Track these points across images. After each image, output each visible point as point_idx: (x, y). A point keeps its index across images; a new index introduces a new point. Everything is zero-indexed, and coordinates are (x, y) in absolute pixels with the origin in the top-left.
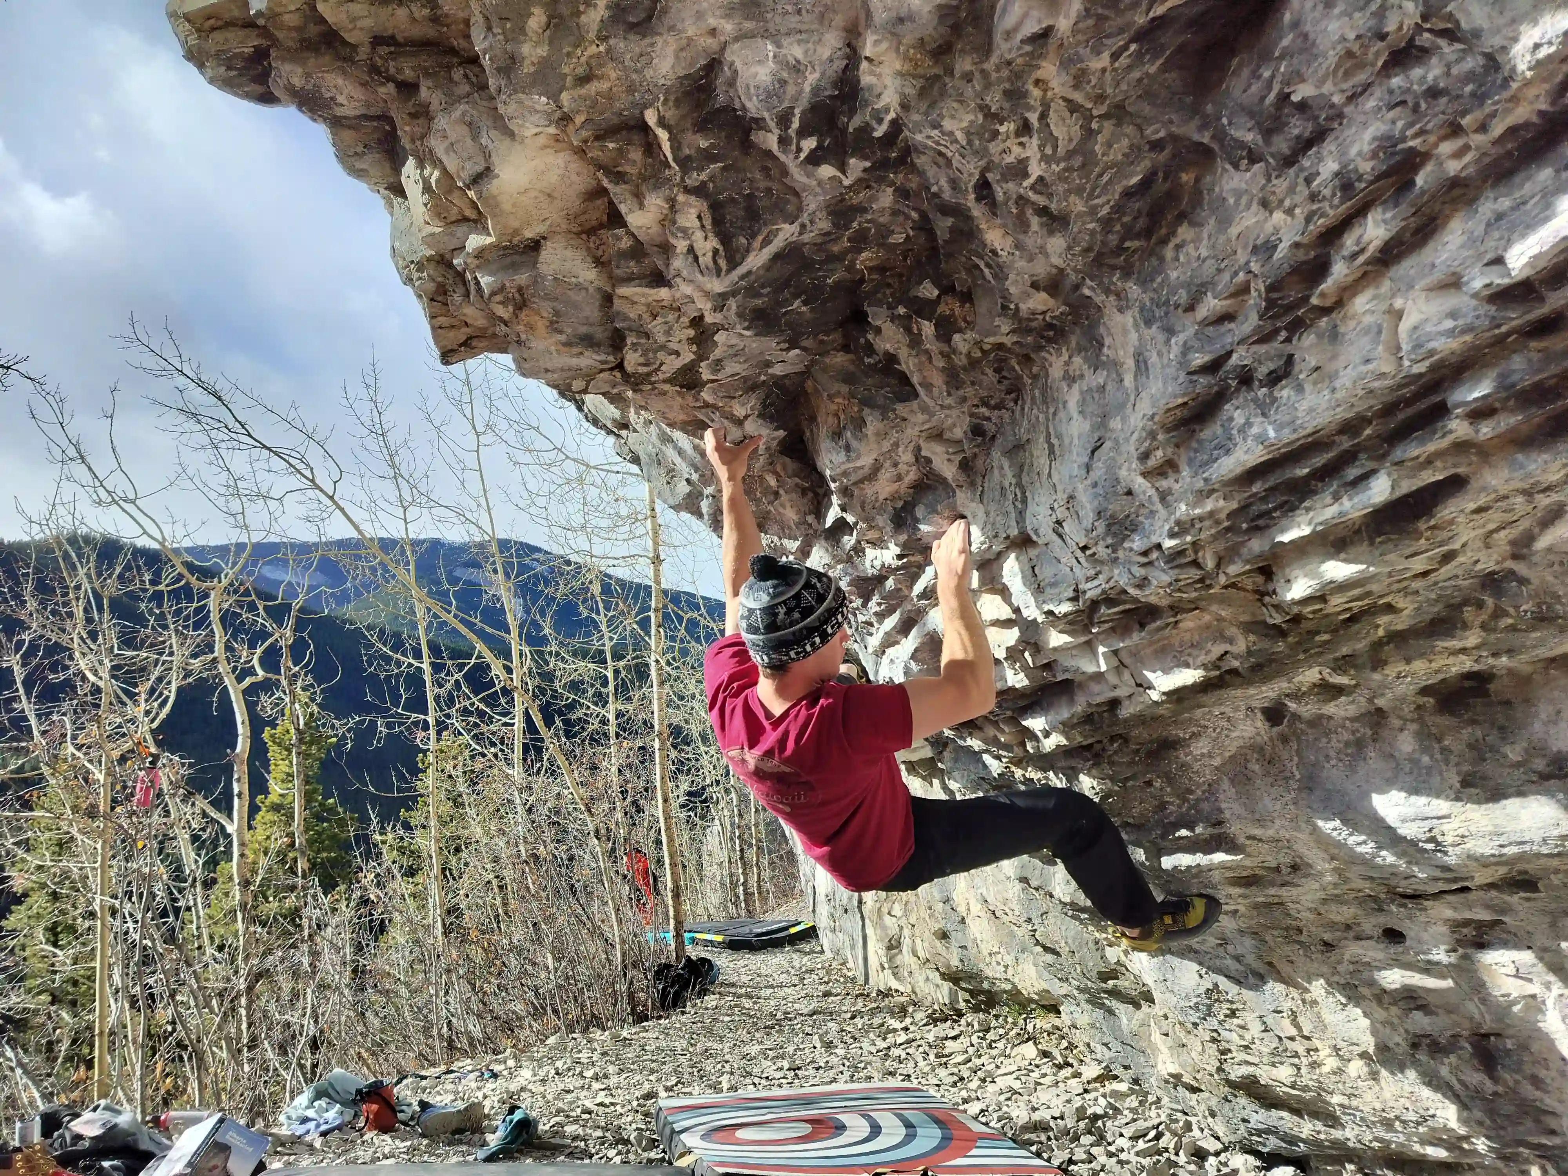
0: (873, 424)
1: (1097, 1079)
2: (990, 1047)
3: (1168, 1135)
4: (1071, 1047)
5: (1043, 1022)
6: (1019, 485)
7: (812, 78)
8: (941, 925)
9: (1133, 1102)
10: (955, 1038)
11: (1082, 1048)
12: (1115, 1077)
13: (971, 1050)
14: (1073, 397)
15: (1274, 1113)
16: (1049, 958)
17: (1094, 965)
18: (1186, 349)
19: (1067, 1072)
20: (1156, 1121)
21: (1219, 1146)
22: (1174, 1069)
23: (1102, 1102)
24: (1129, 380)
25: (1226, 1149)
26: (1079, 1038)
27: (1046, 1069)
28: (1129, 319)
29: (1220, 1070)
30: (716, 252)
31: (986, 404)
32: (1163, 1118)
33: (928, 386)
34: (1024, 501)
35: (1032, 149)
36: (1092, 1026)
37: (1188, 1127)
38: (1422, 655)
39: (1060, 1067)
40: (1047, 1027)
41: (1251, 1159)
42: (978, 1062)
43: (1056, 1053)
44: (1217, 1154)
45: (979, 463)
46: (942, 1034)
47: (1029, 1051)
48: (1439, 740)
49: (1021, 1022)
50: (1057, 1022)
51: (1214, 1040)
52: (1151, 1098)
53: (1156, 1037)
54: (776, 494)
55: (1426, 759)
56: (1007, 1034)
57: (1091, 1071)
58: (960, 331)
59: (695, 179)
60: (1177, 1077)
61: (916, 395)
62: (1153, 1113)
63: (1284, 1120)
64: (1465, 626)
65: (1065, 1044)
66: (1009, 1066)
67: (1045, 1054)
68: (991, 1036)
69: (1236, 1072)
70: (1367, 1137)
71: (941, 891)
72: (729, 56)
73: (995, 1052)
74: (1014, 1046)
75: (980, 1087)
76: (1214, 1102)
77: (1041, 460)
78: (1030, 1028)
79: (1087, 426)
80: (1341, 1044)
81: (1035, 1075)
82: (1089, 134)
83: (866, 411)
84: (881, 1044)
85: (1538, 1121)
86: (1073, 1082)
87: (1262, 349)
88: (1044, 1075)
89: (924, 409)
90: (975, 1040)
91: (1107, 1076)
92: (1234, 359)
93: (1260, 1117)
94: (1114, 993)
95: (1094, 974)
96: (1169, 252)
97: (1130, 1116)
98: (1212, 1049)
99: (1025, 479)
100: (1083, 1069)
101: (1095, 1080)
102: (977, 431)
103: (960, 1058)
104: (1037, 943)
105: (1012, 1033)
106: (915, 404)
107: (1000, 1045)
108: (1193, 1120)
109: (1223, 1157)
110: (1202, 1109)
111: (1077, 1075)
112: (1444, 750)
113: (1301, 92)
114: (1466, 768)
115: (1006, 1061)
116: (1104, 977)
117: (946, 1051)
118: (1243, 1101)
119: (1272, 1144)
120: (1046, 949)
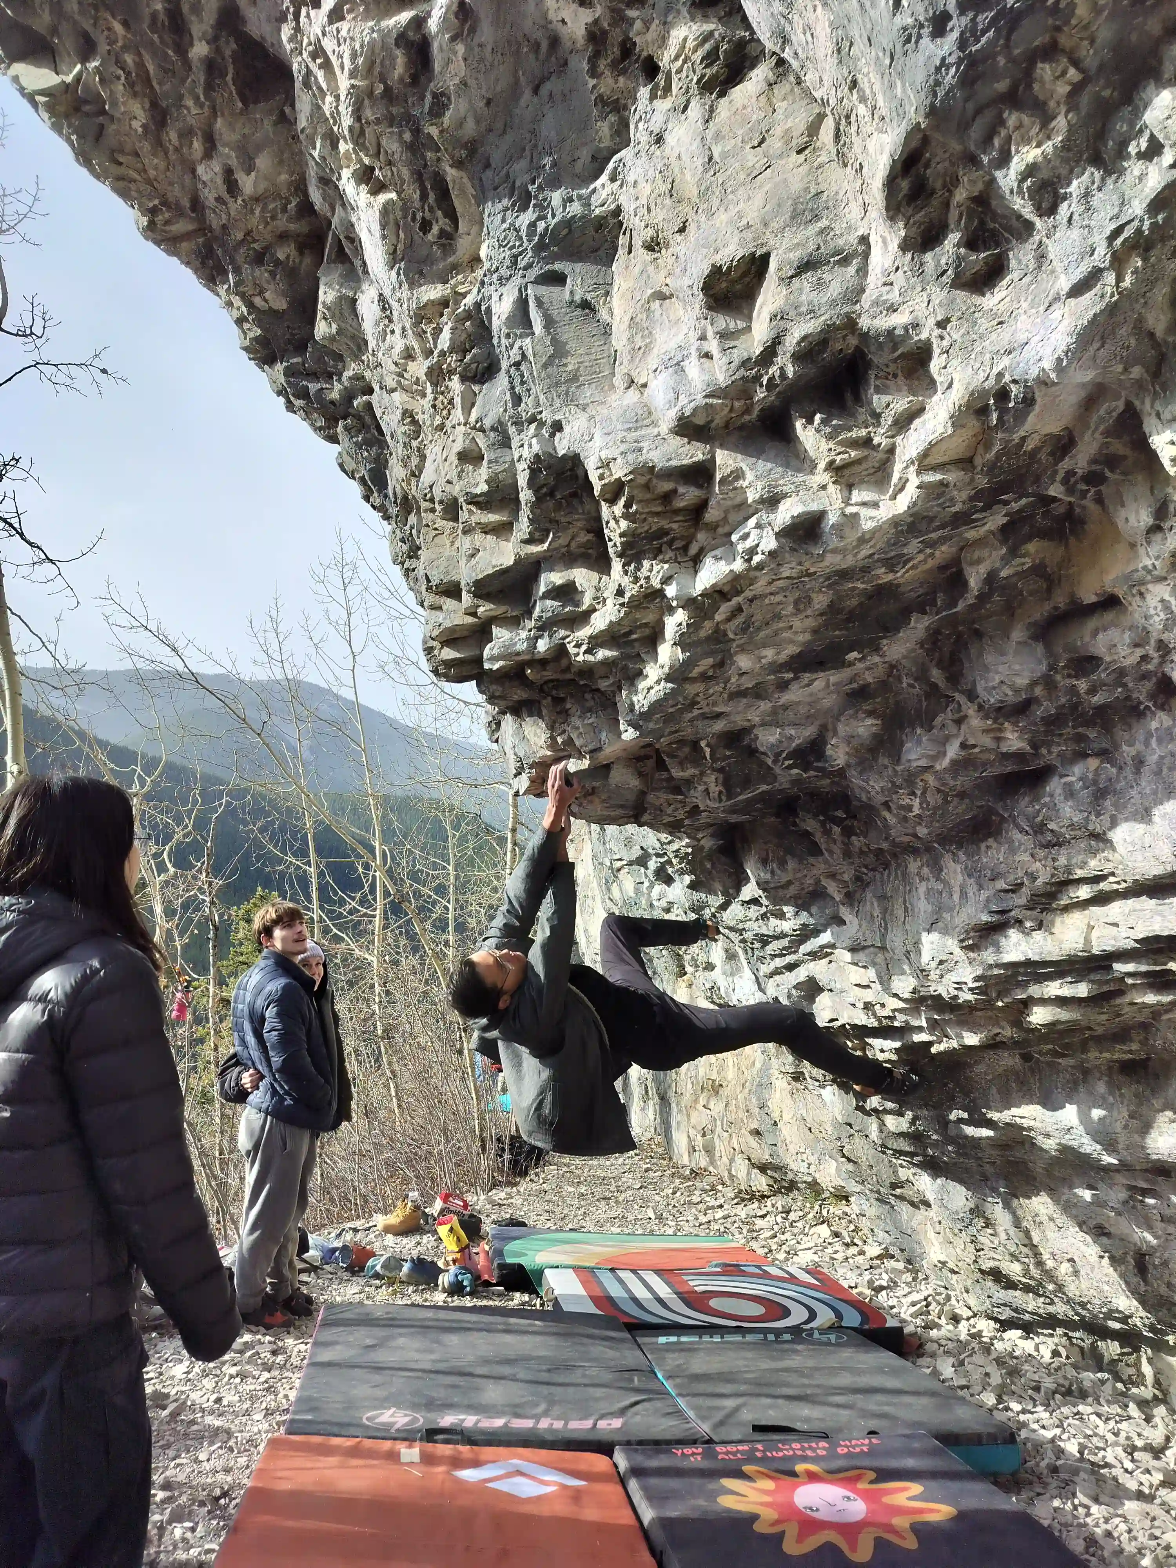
0: (791, 864)
1: (879, 1257)
2: (791, 1225)
3: (934, 1304)
4: (857, 1230)
5: (836, 1209)
6: (884, 919)
7: (797, 742)
8: (754, 1125)
9: (908, 1277)
10: (763, 1217)
11: (866, 1231)
12: (893, 1257)
13: (776, 1228)
14: (922, 888)
15: (1011, 1292)
16: (850, 1167)
17: (887, 1176)
18: (988, 900)
19: (853, 1250)
20: (926, 1293)
21: (970, 1314)
22: (943, 1258)
23: (885, 1276)
24: (956, 897)
25: (975, 1315)
26: (865, 1224)
27: (838, 1246)
28: (958, 868)
29: (975, 1261)
30: (720, 792)
31: (866, 867)
32: (931, 1291)
33: (831, 852)
34: (886, 929)
35: (916, 803)
36: (879, 1217)
37: (948, 1298)
38: (1108, 1051)
39: (847, 1245)
40: (839, 1213)
41: (992, 1323)
42: (783, 1238)
43: (845, 1233)
44: (968, 1319)
45: (857, 895)
46: (752, 1213)
47: (824, 1231)
48: (1120, 1090)
49: (817, 1208)
50: (847, 1209)
51: (972, 1242)
52: (921, 1276)
53: (931, 1234)
54: (710, 873)
55: (1111, 1099)
56: (805, 1216)
57: (873, 1250)
58: (857, 835)
59: (719, 764)
60: (944, 1263)
61: (822, 854)
62: (923, 1287)
63: (1016, 1297)
64: (1131, 1040)
65: (852, 1227)
66: (807, 1242)
67: (837, 1235)
68: (792, 1216)
69: (987, 1265)
70: (1071, 1313)
71: (758, 1099)
72: (755, 731)
73: (796, 1230)
74: (811, 1226)
75: (786, 1259)
76: (969, 1283)
77: (900, 912)
78: (824, 1212)
79: (930, 908)
80: (1056, 1251)
81: (830, 1250)
82: (946, 802)
83: (788, 857)
84: (703, 1219)
85: (1169, 1310)
86: (860, 1259)
87: (1029, 913)
88: (836, 1252)
89: (826, 862)
90: (779, 1219)
91: (886, 1255)
92: (1013, 913)
93: (1003, 1295)
94: (901, 1198)
95: (887, 1183)
96: (983, 846)
97: (907, 1290)
98: (971, 1248)
99: (888, 917)
100: (866, 1248)
101: (877, 1258)
102: (858, 879)
103: (769, 1234)
104: (844, 1156)
105: (810, 1216)
106: (820, 859)
107: (800, 1225)
108: (952, 1293)
109: (972, 1321)
110: (960, 1287)
111: (862, 1253)
112: (1121, 1095)
113: (1052, 826)
114: (1132, 1108)
115: (805, 1239)
116: (894, 1186)
117: (756, 1227)
118: (989, 1284)
119: (1006, 1314)
120: (849, 1160)
